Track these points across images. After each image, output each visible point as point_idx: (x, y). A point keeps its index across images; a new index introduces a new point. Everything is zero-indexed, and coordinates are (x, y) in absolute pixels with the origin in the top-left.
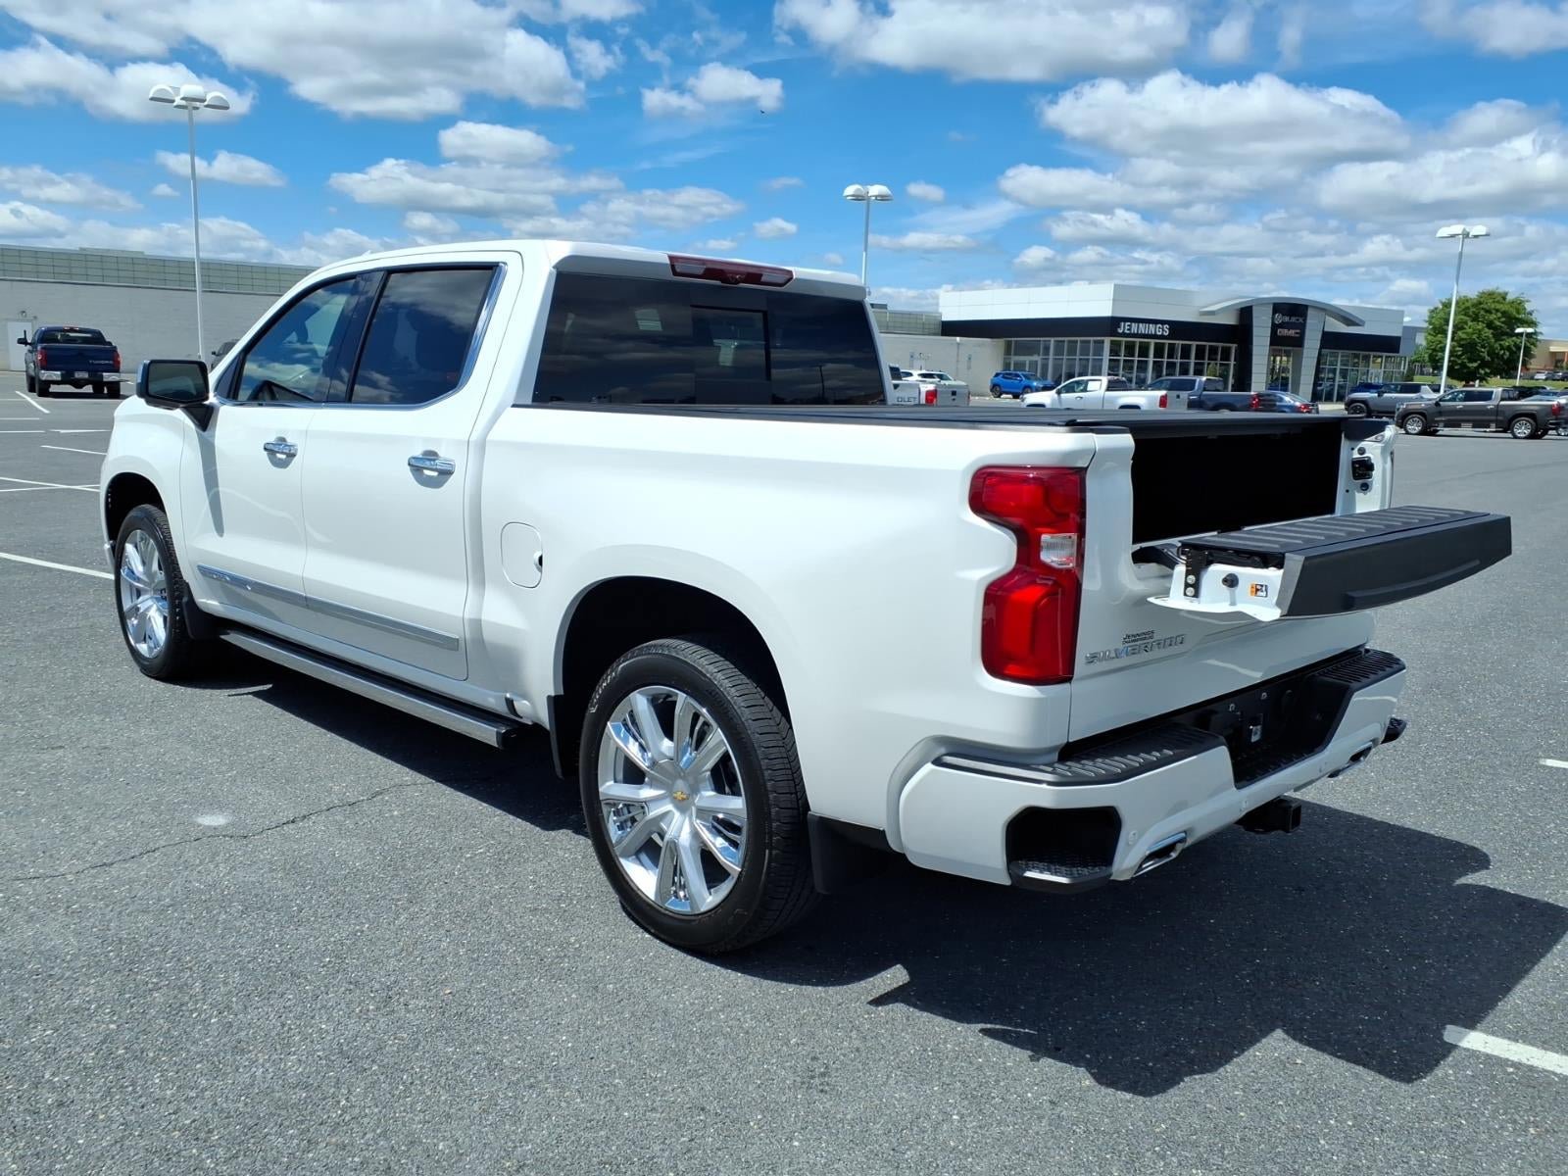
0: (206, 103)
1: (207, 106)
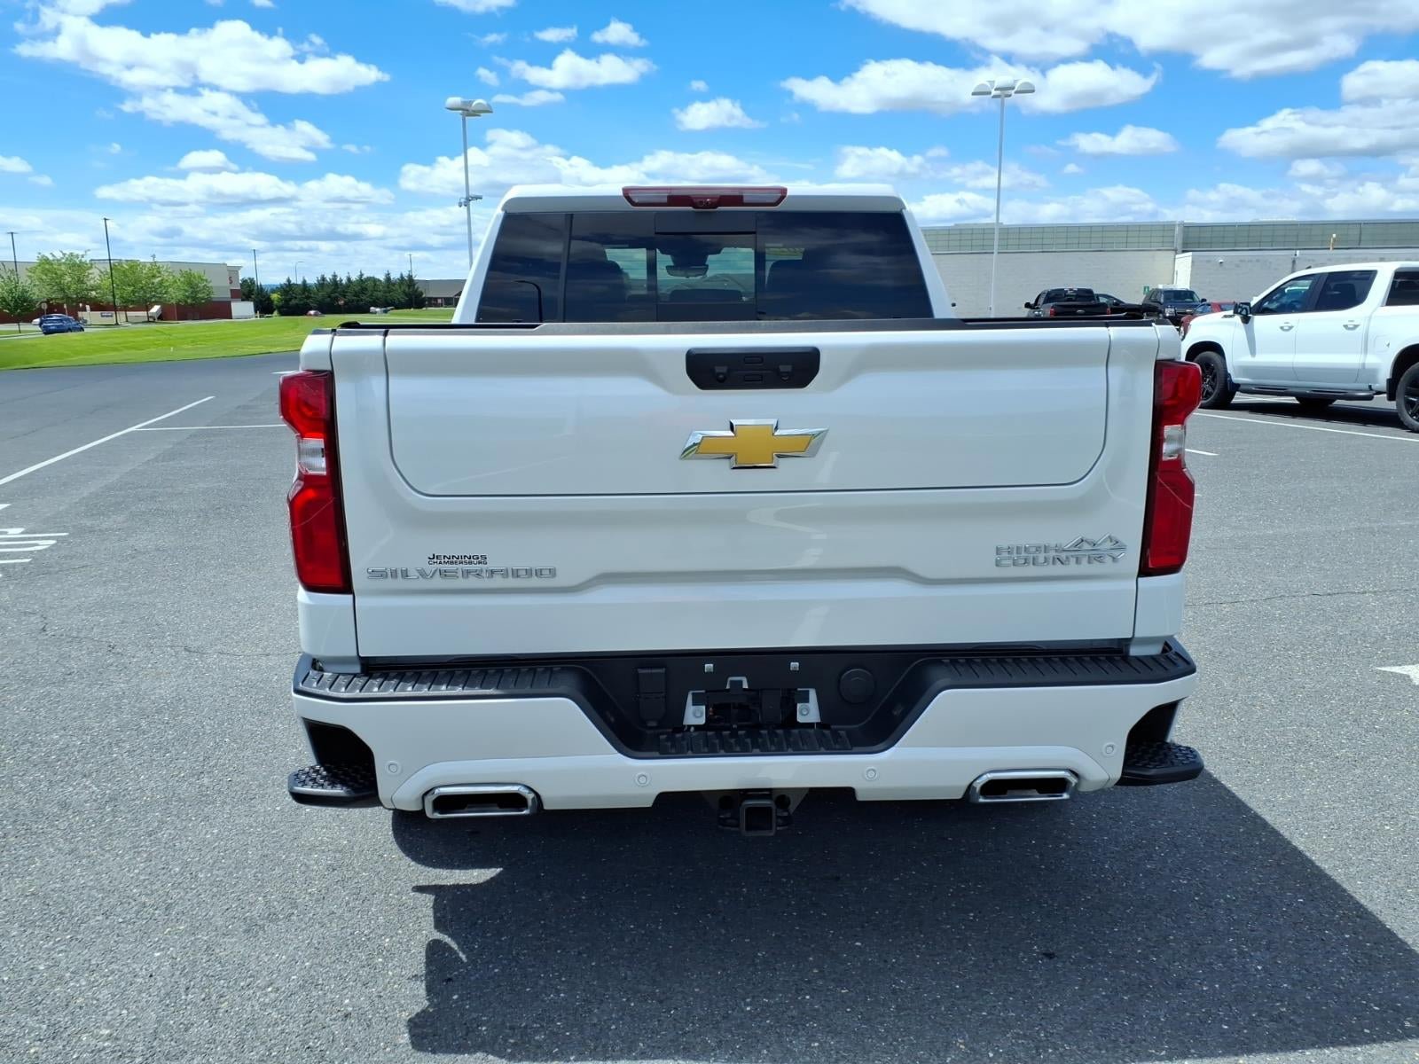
0: (1016, 90)
1: (1016, 92)
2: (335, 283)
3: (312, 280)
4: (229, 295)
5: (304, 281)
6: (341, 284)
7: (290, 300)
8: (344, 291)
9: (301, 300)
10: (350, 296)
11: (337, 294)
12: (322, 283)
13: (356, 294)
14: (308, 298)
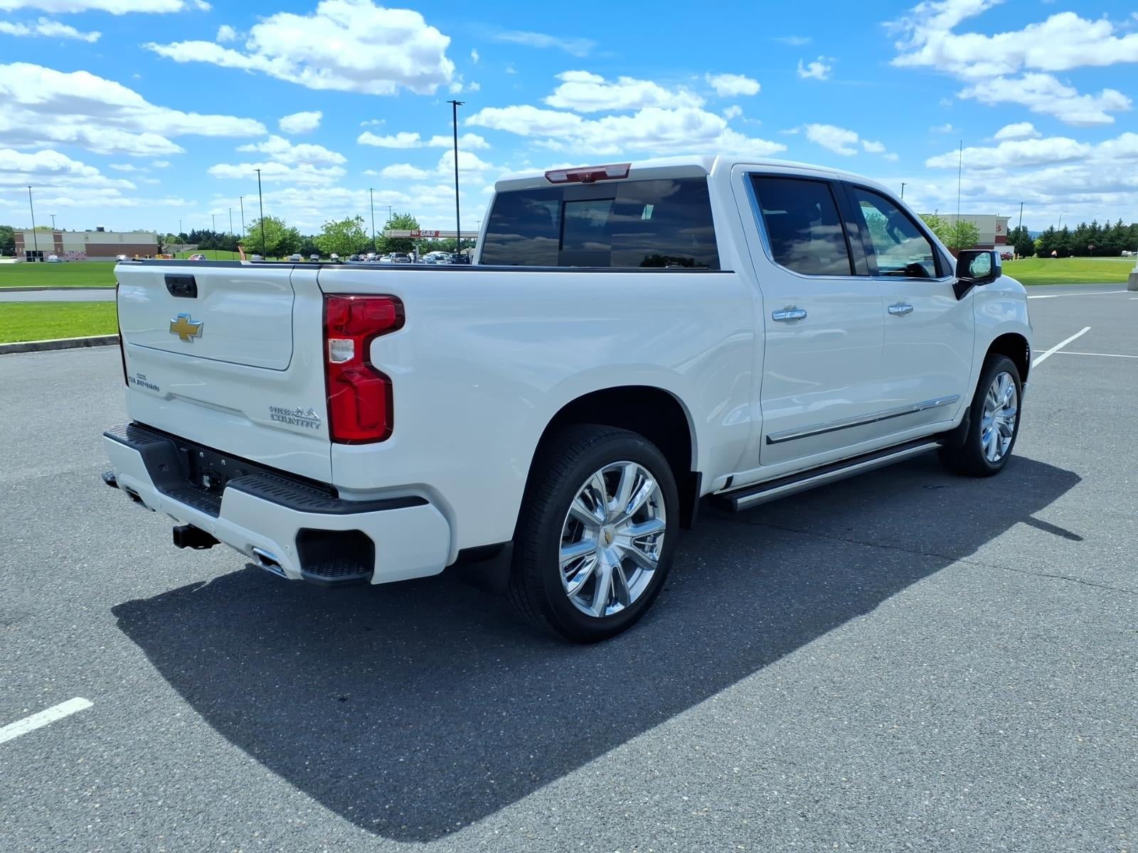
2: (1094, 230)
3: (1072, 228)
4: (993, 240)
5: (1066, 228)
6: (1099, 231)
7: (1050, 244)
8: (1100, 237)
9: (1059, 245)
10: (1105, 241)
11: (1093, 240)
12: (1083, 229)
13: (1112, 239)
14: (1066, 243)
